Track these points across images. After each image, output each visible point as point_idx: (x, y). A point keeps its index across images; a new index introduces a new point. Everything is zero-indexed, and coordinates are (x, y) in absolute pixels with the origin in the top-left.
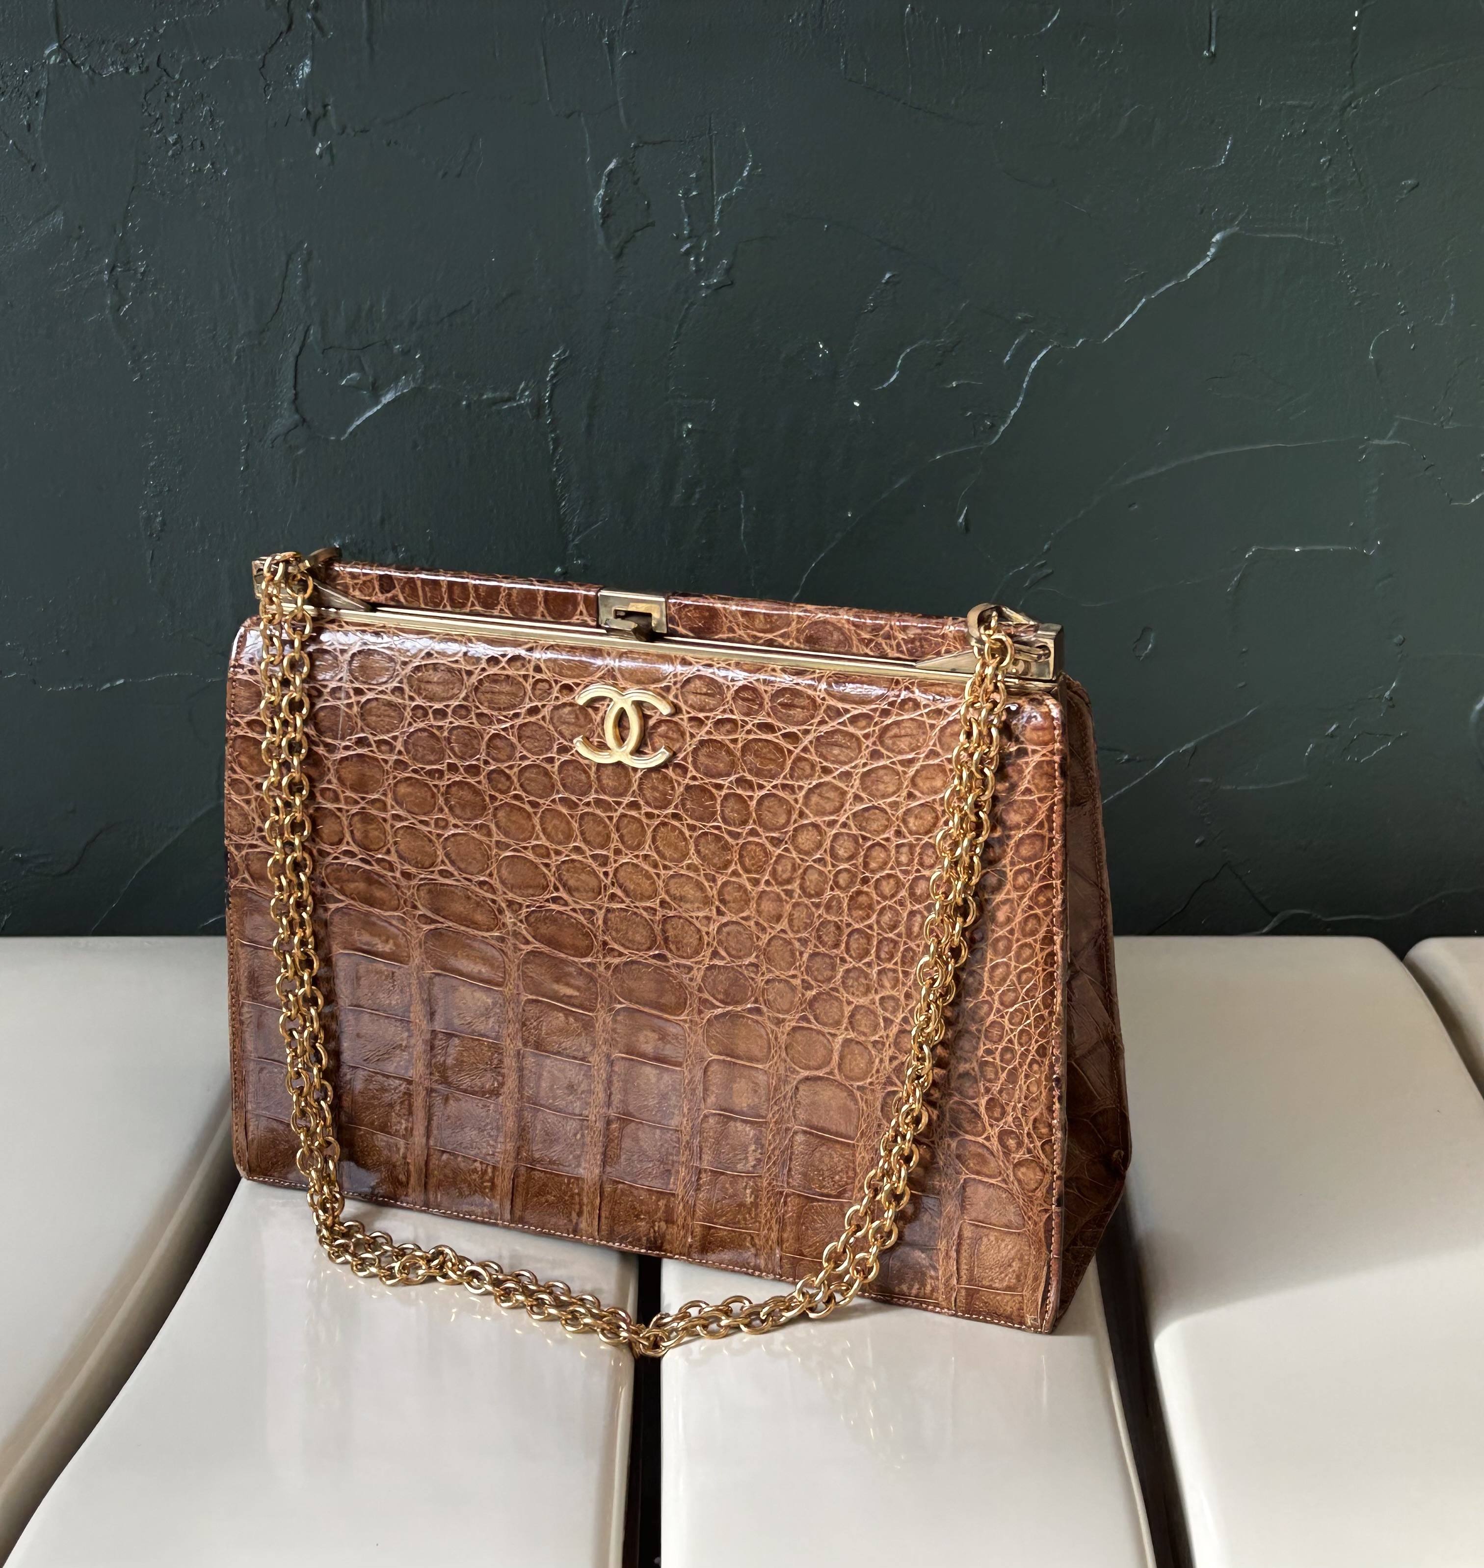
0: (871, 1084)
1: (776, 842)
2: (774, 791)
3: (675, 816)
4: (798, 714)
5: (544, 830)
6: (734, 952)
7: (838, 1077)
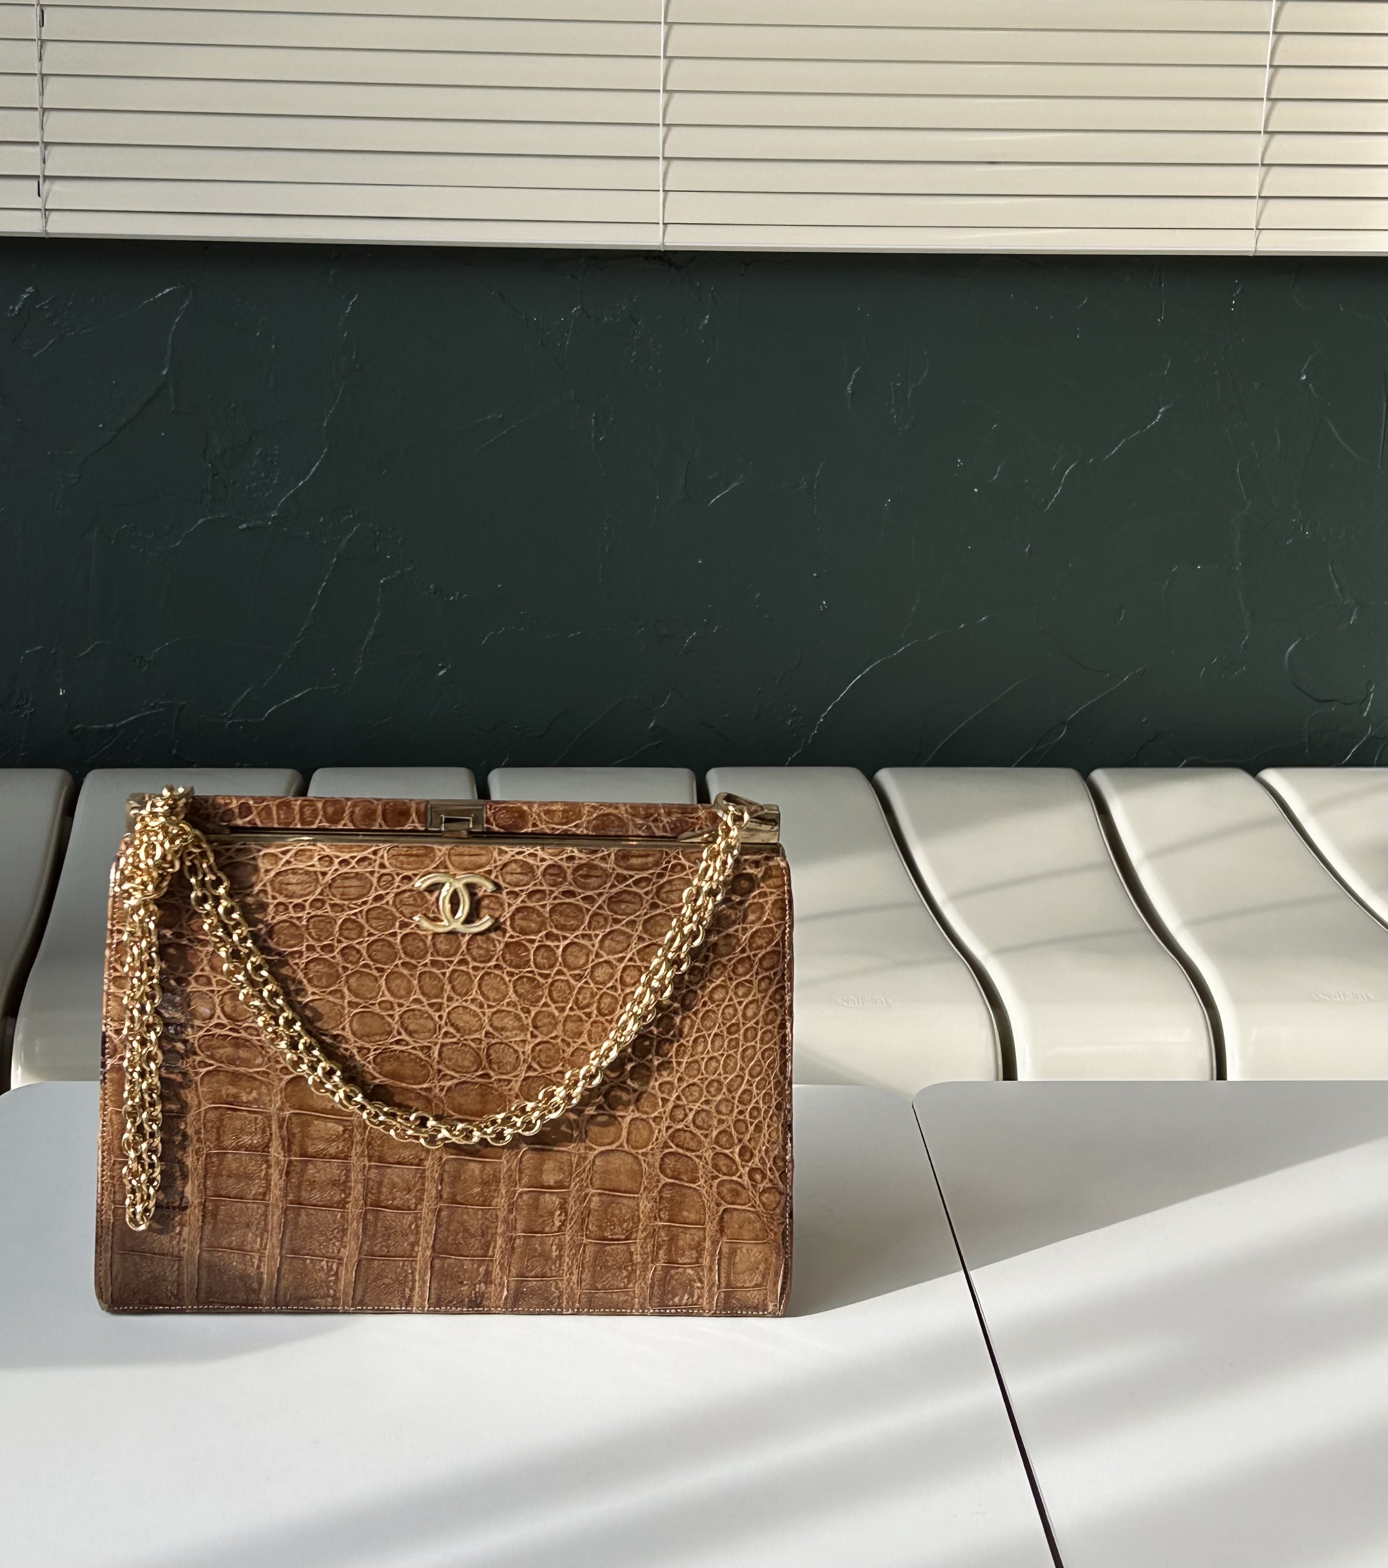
0: (652, 1149)
1: (578, 978)
2: (576, 940)
3: (497, 966)
4: (593, 882)
5: (389, 989)
6: (544, 1065)
7: (626, 1148)
